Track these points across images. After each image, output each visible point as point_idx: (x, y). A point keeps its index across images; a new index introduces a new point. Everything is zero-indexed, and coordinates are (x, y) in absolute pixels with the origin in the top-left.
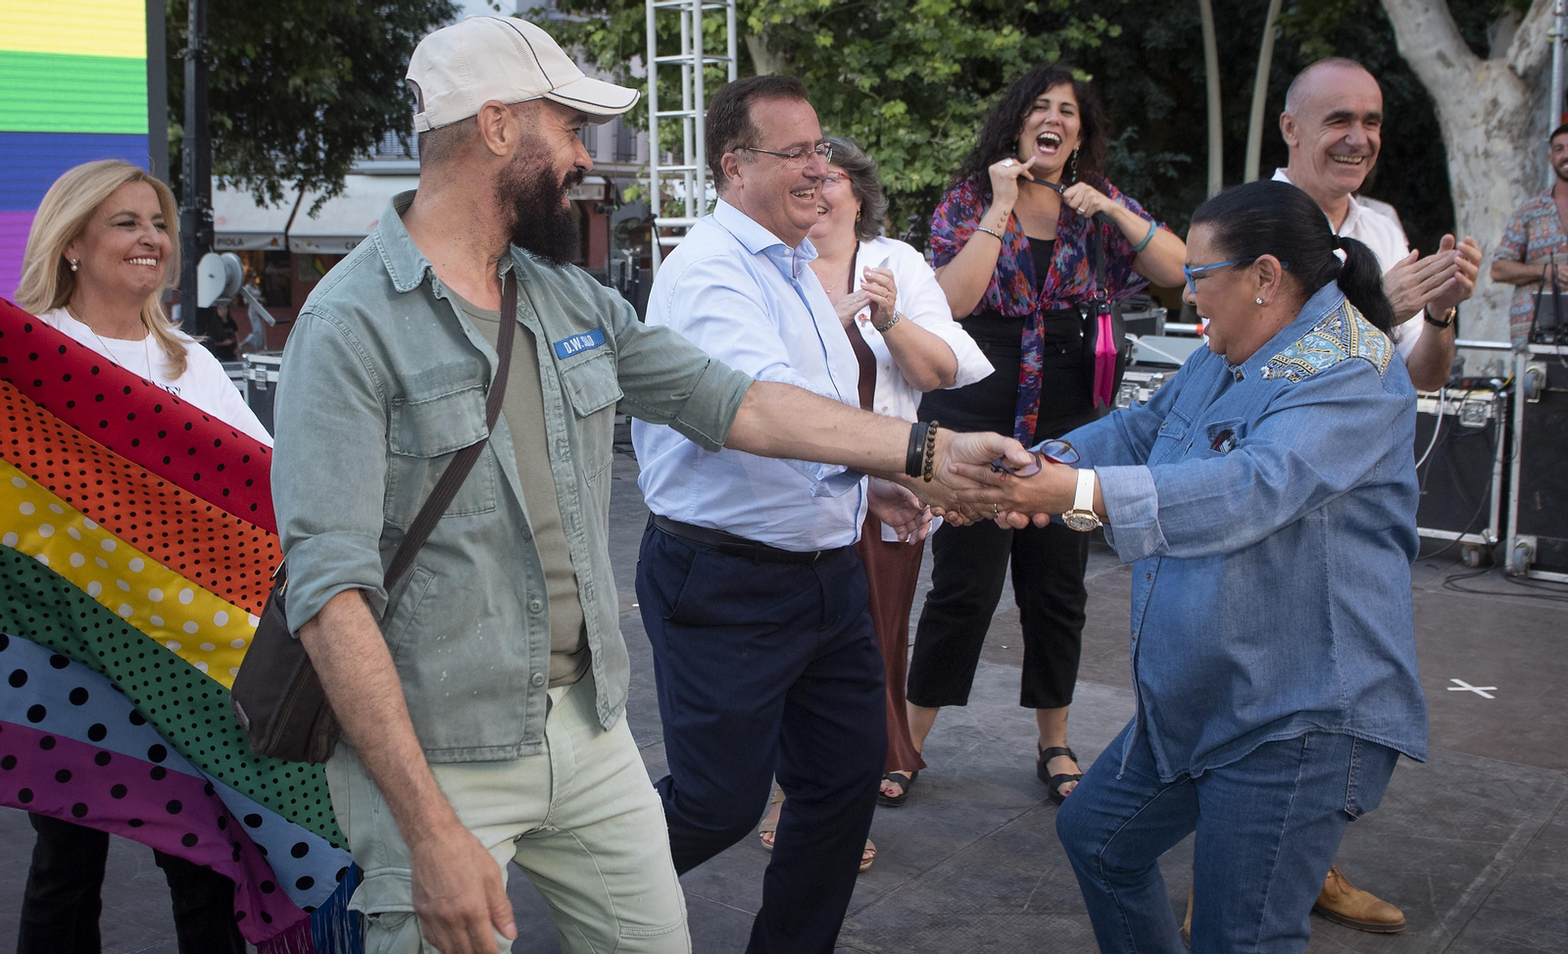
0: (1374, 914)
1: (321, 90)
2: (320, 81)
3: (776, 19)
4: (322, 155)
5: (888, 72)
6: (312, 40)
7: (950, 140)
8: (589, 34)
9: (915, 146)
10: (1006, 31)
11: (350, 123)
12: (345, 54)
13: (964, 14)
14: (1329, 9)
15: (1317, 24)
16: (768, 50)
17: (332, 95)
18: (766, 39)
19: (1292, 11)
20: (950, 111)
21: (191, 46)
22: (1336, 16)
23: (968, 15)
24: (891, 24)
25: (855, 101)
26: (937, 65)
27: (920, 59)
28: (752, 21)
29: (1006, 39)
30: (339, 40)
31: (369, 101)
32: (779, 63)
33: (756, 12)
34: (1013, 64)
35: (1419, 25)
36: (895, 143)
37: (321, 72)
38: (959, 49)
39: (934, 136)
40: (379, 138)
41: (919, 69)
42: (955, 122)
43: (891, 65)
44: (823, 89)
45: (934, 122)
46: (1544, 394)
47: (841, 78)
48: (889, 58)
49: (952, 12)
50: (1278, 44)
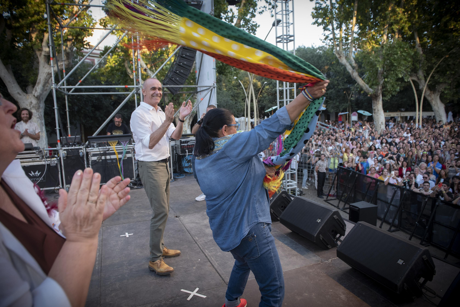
0: (176, 253)
46: (67, 157)
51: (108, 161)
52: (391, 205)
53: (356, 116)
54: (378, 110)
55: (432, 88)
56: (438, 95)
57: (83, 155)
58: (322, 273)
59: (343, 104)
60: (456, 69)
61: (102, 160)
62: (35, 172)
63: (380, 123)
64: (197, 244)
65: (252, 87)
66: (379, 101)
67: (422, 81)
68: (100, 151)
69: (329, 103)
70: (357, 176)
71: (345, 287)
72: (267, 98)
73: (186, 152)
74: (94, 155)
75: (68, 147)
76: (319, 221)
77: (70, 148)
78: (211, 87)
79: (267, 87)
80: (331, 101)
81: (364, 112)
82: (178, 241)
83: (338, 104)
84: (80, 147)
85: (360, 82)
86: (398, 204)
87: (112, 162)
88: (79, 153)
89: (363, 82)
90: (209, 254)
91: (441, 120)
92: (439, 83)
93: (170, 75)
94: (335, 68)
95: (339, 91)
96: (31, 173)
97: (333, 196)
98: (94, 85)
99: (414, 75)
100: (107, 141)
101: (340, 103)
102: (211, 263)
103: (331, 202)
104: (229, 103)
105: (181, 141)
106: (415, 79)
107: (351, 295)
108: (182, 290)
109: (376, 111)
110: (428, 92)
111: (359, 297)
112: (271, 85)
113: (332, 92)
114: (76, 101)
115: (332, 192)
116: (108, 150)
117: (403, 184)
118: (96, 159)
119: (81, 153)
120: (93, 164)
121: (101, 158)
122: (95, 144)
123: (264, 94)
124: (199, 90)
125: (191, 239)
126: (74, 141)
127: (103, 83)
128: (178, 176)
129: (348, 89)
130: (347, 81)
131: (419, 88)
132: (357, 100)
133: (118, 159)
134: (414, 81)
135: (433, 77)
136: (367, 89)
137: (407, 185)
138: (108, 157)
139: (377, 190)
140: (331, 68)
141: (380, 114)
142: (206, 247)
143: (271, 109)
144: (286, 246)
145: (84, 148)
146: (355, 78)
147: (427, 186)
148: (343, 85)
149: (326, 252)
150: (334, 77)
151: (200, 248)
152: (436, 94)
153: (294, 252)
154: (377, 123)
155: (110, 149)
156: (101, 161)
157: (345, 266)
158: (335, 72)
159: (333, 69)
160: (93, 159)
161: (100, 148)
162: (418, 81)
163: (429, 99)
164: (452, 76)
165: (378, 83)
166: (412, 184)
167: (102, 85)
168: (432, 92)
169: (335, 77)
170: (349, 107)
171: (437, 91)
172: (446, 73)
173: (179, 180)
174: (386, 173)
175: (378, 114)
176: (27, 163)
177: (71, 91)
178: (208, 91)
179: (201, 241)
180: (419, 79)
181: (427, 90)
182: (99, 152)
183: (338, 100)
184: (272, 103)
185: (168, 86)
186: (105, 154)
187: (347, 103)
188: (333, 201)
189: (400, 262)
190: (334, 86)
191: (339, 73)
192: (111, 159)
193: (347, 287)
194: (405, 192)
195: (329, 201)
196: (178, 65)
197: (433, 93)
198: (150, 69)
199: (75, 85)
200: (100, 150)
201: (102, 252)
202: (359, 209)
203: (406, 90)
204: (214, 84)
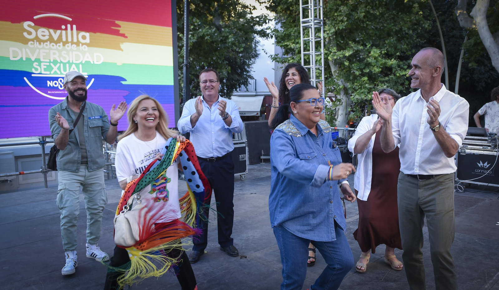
1: (223, 75)
2: (222, 73)
3: (335, 57)
4: (225, 91)
5: (364, 70)
6: (220, 62)
7: (379, 87)
8: (289, 60)
9: (371, 88)
10: (392, 60)
11: (232, 83)
12: (229, 66)
13: (383, 56)
14: (476, 54)
15: (473, 58)
16: (334, 65)
17: (226, 76)
18: (334, 62)
19: (466, 55)
20: (379, 80)
21: (185, 63)
22: (477, 56)
23: (384, 56)
24: (364, 59)
25: (355, 77)
26: (375, 69)
27: (372, 67)
28: (329, 58)
29: (393, 62)
30: (227, 62)
31: (236, 77)
32: (337, 68)
33: (330, 55)
34: (395, 68)
35: (497, 58)
36: (365, 88)
37: (223, 70)
38: (381, 65)
39: (375, 86)
40: (240, 87)
41: (371, 69)
42: (381, 82)
43: (364, 68)
44: (347, 74)
45: (375, 83)
47: (352, 72)
48: (364, 67)
49: (379, 55)
50: (463, 64)
62: (484, 163)
96: (480, 163)
176: (478, 151)
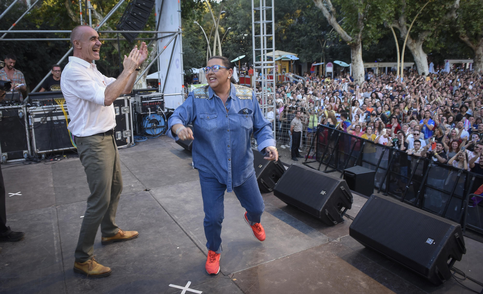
46: (3, 118)
51: (55, 123)
52: (378, 167)
53: (332, 67)
54: (357, 61)
55: (414, 36)
56: (420, 45)
57: (23, 117)
58: (332, 255)
59: (316, 53)
60: (440, 16)
61: (48, 122)
63: (359, 75)
64: (178, 224)
65: (217, 33)
66: (358, 50)
67: (403, 29)
68: (44, 111)
69: (301, 51)
70: (340, 135)
71: (363, 271)
72: (231, 46)
73: (148, 111)
74: (37, 116)
75: (4, 106)
76: (323, 193)
77: (6, 107)
78: (175, 33)
79: (231, 33)
80: (303, 50)
81: (341, 63)
82: (154, 221)
83: (310, 53)
84: (19, 106)
85: (338, 28)
86: (386, 167)
87: (60, 124)
88: (18, 113)
89: (341, 29)
90: (195, 236)
91: (424, 71)
92: (422, 31)
93: (126, 18)
94: (307, 13)
95: (312, 39)
97: (313, 157)
98: (26, 30)
99: (396, 22)
100: (53, 98)
101: (312, 52)
102: (199, 248)
103: (310, 165)
104: (189, 52)
105: (141, 97)
106: (396, 26)
107: (372, 281)
108: (171, 285)
109: (355, 61)
110: (410, 41)
111: (381, 283)
112: (236, 31)
113: (304, 40)
114: (4, 48)
115: (312, 154)
116: (54, 110)
117: (392, 145)
118: (39, 121)
119: (21, 113)
120: (36, 127)
121: (46, 119)
122: (38, 102)
123: (228, 41)
124: (159, 36)
125: (170, 218)
126: (11, 98)
127: (38, 27)
128: (139, 139)
129: (323, 37)
130: (320, 27)
131: (400, 36)
132: (331, 49)
133: (67, 120)
134: (395, 29)
135: (415, 24)
136: (345, 36)
137: (396, 145)
138: (55, 118)
139: (362, 151)
140: (303, 12)
141: (360, 65)
142: (189, 228)
143: (237, 59)
144: (284, 223)
145: (24, 107)
146: (333, 24)
147: (418, 145)
148: (317, 32)
149: (332, 228)
150: (306, 23)
151: (183, 229)
152: (418, 43)
153: (296, 231)
154: (356, 75)
155: (58, 108)
156: (46, 122)
157: (356, 245)
158: (308, 17)
159: (306, 13)
160: (35, 121)
161: (44, 107)
162: (400, 29)
163: (411, 48)
164: (436, 23)
165: (359, 31)
166: (401, 144)
167: (36, 29)
168: (414, 41)
169: (308, 23)
170: (323, 57)
171: (419, 40)
172: (430, 20)
173: (140, 144)
174: (369, 132)
175: (357, 65)
177: (3, 36)
178: (171, 38)
179: (182, 221)
180: (400, 26)
181: (409, 38)
182: (43, 113)
183: (311, 49)
184: (237, 52)
185: (124, 31)
186: (51, 114)
187: (321, 52)
188: (312, 163)
189: (430, 241)
190: (306, 34)
191: (312, 18)
192: (58, 121)
193: (366, 272)
194: (394, 153)
195: (308, 164)
196: (136, 6)
197: (416, 42)
198: (97, 10)
199: (7, 29)
200: (45, 109)
201: (60, 239)
202: (355, 175)
203: (387, 38)
204: (179, 30)
